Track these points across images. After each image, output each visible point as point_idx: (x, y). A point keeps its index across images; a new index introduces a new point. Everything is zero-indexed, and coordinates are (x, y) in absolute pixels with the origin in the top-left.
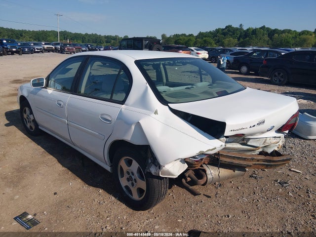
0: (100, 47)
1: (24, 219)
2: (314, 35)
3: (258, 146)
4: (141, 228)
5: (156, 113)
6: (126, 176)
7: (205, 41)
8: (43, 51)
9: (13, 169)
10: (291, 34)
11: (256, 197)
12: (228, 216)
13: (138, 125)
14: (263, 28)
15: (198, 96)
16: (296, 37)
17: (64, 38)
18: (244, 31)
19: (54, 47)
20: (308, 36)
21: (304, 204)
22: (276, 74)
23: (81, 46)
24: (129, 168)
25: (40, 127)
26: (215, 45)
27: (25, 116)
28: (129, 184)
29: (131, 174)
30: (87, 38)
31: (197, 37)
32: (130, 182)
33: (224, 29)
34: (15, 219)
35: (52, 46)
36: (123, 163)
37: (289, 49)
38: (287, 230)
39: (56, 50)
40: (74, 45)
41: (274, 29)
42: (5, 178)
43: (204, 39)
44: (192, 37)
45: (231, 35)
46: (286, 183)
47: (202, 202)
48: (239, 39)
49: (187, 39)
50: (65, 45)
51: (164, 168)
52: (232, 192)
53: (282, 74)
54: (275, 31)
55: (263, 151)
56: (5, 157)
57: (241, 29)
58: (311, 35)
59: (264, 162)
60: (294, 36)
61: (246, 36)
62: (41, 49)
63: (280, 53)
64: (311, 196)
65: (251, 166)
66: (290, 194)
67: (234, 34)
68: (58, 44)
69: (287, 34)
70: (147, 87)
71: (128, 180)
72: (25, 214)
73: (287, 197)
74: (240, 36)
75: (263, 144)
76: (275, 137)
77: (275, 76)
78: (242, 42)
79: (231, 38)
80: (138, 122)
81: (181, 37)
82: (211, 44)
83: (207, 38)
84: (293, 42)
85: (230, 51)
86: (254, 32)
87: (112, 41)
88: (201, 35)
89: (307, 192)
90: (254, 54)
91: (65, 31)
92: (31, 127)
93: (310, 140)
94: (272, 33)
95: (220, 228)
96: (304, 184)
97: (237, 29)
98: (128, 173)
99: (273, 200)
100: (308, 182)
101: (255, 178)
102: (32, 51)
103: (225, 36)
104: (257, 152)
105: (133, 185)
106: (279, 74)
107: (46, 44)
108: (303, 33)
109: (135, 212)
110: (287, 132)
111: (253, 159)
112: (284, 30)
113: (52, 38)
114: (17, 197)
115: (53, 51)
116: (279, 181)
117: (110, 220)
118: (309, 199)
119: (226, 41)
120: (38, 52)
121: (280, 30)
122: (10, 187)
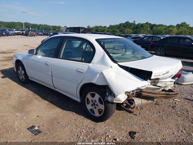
0: (50, 33)
1: (33, 129)
2: (176, 28)
3: (162, 86)
4: (102, 131)
5: (111, 67)
6: (91, 103)
7: (114, 31)
8: (15, 34)
9: (18, 102)
10: (163, 27)
11: (161, 114)
12: (149, 124)
13: (102, 74)
14: (147, 23)
15: (131, 59)
16: (166, 29)
17: (26, 26)
18: (136, 25)
19: (21, 32)
20: (173, 29)
21: (186, 117)
22: (159, 49)
23: (38, 32)
24: (93, 98)
25: (29, 78)
26: (120, 33)
27: (19, 72)
28: (93, 108)
29: (94, 102)
30: (41, 27)
31: (109, 28)
32: (94, 106)
33: (124, 24)
34: (28, 129)
35: (20, 32)
36: (89, 96)
37: (164, 35)
38: (180, 130)
39: (23, 34)
40: (34, 31)
41: (153, 24)
42: (14, 107)
43: (113, 29)
44: (106, 28)
45: (129, 27)
46: (175, 107)
47: (132, 117)
48: (133, 30)
49: (103, 29)
50: (29, 31)
51: (117, 97)
52: (147, 112)
53: (162, 50)
54: (154, 25)
55: (164, 89)
56: (10, 96)
57: (134, 24)
58: (175, 28)
59: (165, 95)
60: (165, 28)
61: (137, 28)
62: (13, 33)
63: (160, 38)
64: (189, 113)
65: (158, 97)
66: (179, 113)
67: (130, 27)
68: (24, 30)
69: (161, 27)
70: (104, 53)
71: (92, 105)
72: (33, 127)
73: (177, 114)
74: (134, 28)
75: (165, 85)
76: (171, 81)
77: (158, 51)
78: (135, 32)
79: (129, 29)
80: (102, 72)
81: (99, 28)
82: (117, 32)
83: (114, 29)
84: (165, 32)
85: (130, 36)
86: (142, 25)
87: (57, 29)
88: (111, 27)
89: (187, 112)
90: (145, 38)
91: (27, 23)
92: (22, 78)
93: (183, 85)
94: (152, 26)
95: (145, 130)
96: (185, 107)
97: (132, 24)
98: (92, 101)
99: (170, 116)
100: (186, 106)
101: (158, 105)
102: (8, 35)
103: (125, 27)
104: (161, 90)
105: (95, 108)
106: (160, 49)
107: (16, 30)
108: (170, 26)
109: (97, 123)
110: (177, 78)
111: (159, 94)
112: (159, 25)
113: (18, 27)
114: (25, 117)
115: (20, 35)
116: (171, 106)
117: (84, 128)
118: (188, 115)
119: (126, 31)
120: (11, 35)
121: (157, 25)
122: (18, 112)
